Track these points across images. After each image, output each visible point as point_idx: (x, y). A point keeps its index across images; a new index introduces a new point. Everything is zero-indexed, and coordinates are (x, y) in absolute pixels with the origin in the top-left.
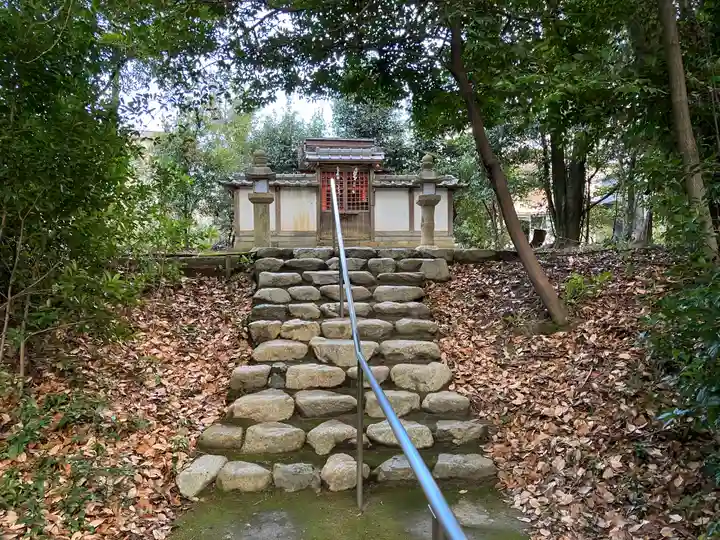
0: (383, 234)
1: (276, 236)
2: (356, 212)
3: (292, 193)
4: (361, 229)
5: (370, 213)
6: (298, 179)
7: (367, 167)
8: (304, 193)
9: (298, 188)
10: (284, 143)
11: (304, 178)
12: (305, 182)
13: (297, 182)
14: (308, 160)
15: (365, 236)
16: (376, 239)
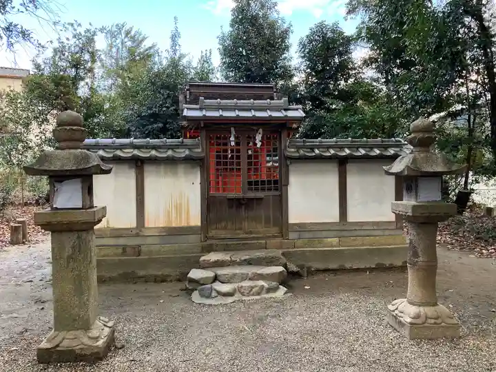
0: (301, 227)
1: (137, 235)
2: (260, 194)
3: (162, 168)
4: (267, 222)
5: (281, 196)
6: (172, 147)
7: (277, 128)
8: (181, 169)
9: (171, 162)
10: (167, 88)
11: (182, 145)
12: (184, 153)
13: (170, 153)
14: (186, 118)
15: (274, 230)
16: (292, 236)
